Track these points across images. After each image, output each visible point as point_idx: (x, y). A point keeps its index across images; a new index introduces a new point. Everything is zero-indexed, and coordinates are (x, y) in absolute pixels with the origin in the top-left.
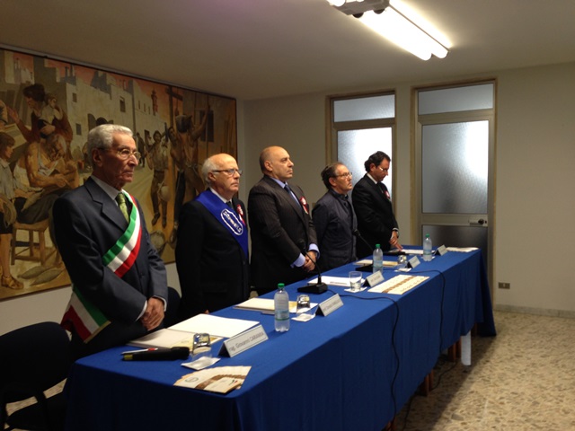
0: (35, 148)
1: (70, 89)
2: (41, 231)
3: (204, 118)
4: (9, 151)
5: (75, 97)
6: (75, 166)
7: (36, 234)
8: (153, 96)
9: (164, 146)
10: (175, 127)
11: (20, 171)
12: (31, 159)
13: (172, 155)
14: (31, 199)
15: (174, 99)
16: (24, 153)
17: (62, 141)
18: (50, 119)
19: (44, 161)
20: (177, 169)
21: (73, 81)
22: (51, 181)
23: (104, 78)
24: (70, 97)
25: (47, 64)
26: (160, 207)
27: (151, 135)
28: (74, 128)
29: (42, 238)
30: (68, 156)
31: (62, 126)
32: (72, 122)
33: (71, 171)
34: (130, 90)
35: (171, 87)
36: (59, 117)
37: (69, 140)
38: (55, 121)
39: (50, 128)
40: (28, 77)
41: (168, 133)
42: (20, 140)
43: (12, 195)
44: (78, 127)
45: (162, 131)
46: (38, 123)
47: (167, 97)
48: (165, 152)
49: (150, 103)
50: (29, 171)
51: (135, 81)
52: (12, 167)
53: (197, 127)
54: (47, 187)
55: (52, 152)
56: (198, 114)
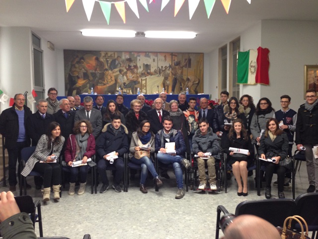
0: (129, 72)
1: (138, 58)
2: (129, 90)
3: (187, 61)
4: (123, 73)
5: (139, 60)
6: (139, 76)
7: (128, 91)
8: (165, 57)
9: (169, 70)
10: (173, 64)
11: (125, 77)
12: (128, 75)
13: (172, 73)
14: (127, 83)
15: (173, 57)
16: (126, 73)
17: (135, 70)
18: (133, 65)
19: (131, 75)
20: (174, 77)
21: (139, 56)
22: (132, 79)
23: (148, 54)
24: (138, 60)
25: (132, 53)
26: (166, 87)
27: (164, 67)
28: (139, 67)
29: (129, 91)
30: (137, 73)
31: (136, 67)
32: (138, 66)
33: (138, 77)
34: (157, 56)
35: (172, 53)
36: (135, 64)
37: (137, 70)
38: (134, 66)
39: (132, 67)
40: (128, 57)
41: (170, 66)
42: (125, 70)
43: (123, 82)
44: (140, 67)
45: (168, 66)
46: (130, 66)
47: (171, 56)
48: (169, 72)
49: (163, 58)
50: (127, 77)
51: (158, 54)
52: (123, 76)
53: (183, 63)
54: (131, 80)
55: (133, 73)
56: (184, 60)
